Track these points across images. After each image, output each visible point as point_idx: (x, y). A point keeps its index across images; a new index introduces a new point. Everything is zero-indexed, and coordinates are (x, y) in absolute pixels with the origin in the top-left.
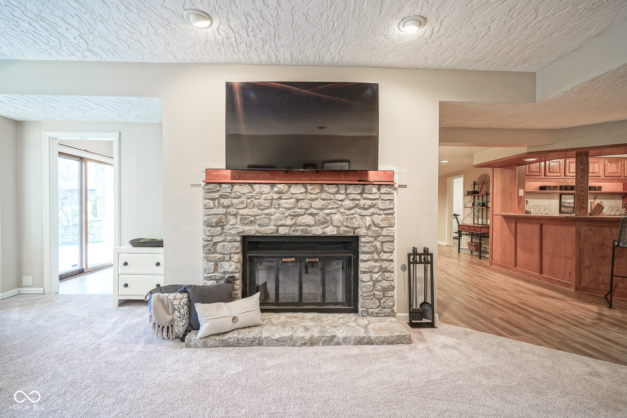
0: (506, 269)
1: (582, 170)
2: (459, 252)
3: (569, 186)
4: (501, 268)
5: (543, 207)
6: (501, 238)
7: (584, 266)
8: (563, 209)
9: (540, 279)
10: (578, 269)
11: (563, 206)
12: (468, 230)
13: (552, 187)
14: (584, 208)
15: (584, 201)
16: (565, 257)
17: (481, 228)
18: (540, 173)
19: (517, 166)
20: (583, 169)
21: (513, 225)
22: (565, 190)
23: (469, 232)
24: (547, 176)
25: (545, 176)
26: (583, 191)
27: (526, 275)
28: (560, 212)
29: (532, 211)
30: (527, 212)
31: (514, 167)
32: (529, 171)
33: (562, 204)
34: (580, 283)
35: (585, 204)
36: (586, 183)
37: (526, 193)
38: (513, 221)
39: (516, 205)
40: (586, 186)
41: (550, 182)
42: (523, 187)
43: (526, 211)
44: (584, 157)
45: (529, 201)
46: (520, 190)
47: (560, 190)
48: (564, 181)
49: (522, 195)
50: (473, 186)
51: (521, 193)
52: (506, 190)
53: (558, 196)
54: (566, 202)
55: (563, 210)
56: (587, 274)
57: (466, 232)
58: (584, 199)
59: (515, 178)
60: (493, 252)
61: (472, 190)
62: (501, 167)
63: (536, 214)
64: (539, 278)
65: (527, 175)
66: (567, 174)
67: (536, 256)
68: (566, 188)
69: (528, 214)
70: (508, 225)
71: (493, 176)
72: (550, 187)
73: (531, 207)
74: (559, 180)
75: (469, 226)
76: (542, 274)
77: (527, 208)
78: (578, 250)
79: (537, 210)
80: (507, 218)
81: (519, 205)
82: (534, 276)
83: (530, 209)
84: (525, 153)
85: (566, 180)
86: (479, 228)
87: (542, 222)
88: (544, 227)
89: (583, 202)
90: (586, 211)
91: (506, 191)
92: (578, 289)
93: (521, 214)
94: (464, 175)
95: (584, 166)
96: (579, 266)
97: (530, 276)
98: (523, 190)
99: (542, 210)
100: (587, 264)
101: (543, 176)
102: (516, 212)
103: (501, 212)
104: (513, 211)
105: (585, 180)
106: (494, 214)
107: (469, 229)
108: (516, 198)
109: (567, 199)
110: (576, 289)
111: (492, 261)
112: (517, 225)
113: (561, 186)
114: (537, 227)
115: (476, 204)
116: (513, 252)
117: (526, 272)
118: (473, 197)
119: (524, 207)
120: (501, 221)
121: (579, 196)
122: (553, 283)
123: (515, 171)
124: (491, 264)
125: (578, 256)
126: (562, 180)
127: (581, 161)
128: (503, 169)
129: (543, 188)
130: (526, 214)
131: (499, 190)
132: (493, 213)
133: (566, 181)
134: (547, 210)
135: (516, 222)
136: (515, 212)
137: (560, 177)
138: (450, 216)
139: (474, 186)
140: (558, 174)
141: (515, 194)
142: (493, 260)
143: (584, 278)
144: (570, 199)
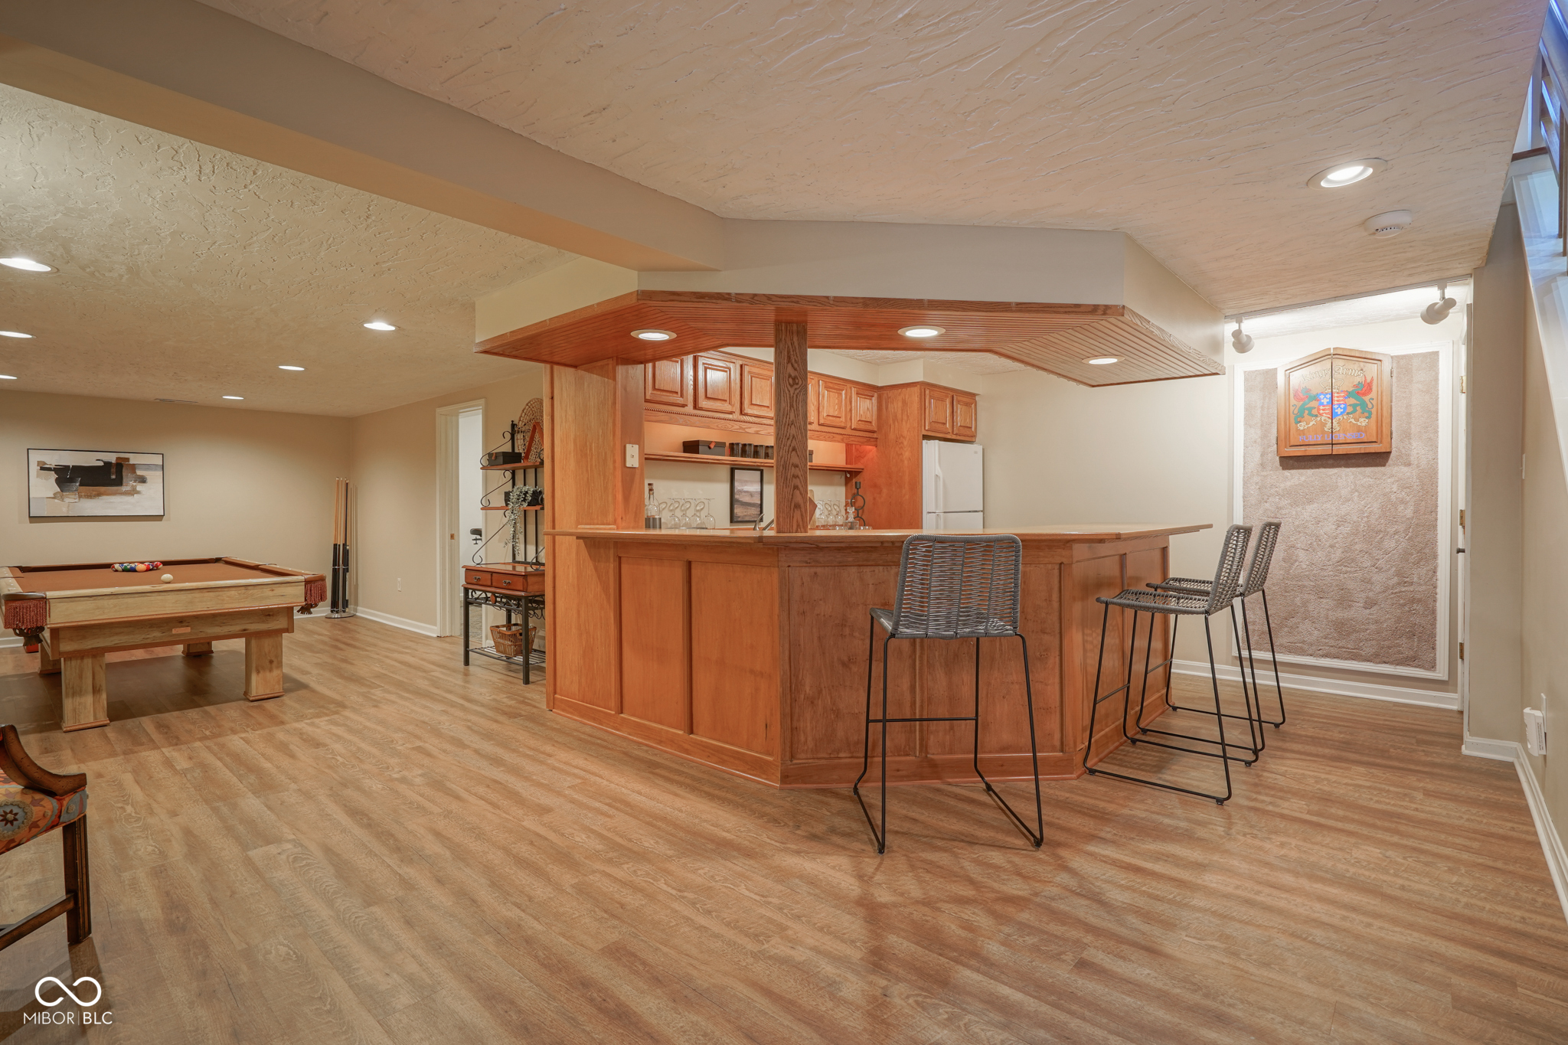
0: (594, 720)
1: (791, 381)
2: (467, 662)
3: (750, 445)
4: (582, 716)
5: (693, 505)
6: (578, 612)
7: (802, 697)
8: (739, 511)
9: (687, 751)
10: (788, 710)
11: (738, 501)
12: (491, 586)
13: (712, 446)
14: (797, 506)
15: (797, 482)
16: (752, 672)
17: (526, 576)
18: (682, 396)
19: (617, 364)
20: (794, 379)
21: (612, 566)
22: (742, 456)
23: (493, 593)
24: (701, 409)
25: (695, 407)
26: (794, 449)
27: (648, 738)
28: (733, 520)
29: (665, 517)
30: (650, 523)
31: (610, 366)
32: (654, 388)
33: (736, 496)
34: (792, 757)
35: (801, 494)
36: (802, 423)
37: (648, 459)
38: (612, 551)
39: (620, 497)
40: (802, 433)
41: (708, 427)
42: (639, 440)
43: (648, 520)
44: (795, 339)
45: (660, 486)
46: (628, 446)
47: (730, 456)
48: (741, 428)
49: (636, 465)
50: (508, 436)
51: (633, 458)
52: (591, 446)
53: (725, 472)
54: (746, 492)
55: (739, 514)
56: (808, 724)
57: (485, 592)
58: (798, 477)
59: (614, 403)
60: (558, 661)
61: (508, 448)
62: (575, 367)
63: (676, 527)
64: (686, 746)
65: (648, 397)
66: (748, 410)
67: (676, 671)
68: (744, 450)
69: (654, 527)
70: (596, 569)
71: (552, 398)
72: (708, 444)
73: (663, 506)
74: (729, 424)
75: (492, 573)
76: (692, 732)
77: (652, 510)
78: (787, 646)
79: (678, 513)
80: (593, 543)
81: (626, 498)
82: (672, 741)
83: (660, 512)
84: (631, 293)
85: (744, 425)
86: (521, 579)
87: (691, 556)
88: (696, 572)
89: (796, 487)
90: (802, 515)
91: (591, 449)
92: (787, 776)
93: (634, 528)
94: (482, 401)
95: (795, 369)
96: (789, 702)
97: (660, 742)
98: (636, 447)
99: (690, 513)
100: (807, 689)
101: (690, 409)
102: (619, 520)
103: (578, 523)
104: (610, 518)
105: (798, 415)
106: (558, 529)
107: (494, 584)
108: (619, 473)
109: (747, 481)
110: (785, 778)
111: (555, 693)
112: (623, 566)
113: (733, 444)
114: (678, 573)
115: (513, 497)
116: (613, 662)
117: (649, 728)
118: (508, 474)
119: (641, 505)
120: (577, 553)
121: (785, 467)
122: (722, 762)
123: (614, 379)
124: (552, 704)
125: (787, 667)
126: (736, 426)
127: (788, 352)
128: (580, 372)
129: (691, 447)
130: (648, 526)
131: (571, 446)
132: (554, 528)
133: (744, 429)
134: (703, 514)
135: (620, 558)
136: (615, 522)
137: (730, 416)
138: (448, 536)
139: (513, 439)
140: (726, 407)
141: (614, 462)
142: (558, 690)
143: (802, 738)
144: (752, 482)
